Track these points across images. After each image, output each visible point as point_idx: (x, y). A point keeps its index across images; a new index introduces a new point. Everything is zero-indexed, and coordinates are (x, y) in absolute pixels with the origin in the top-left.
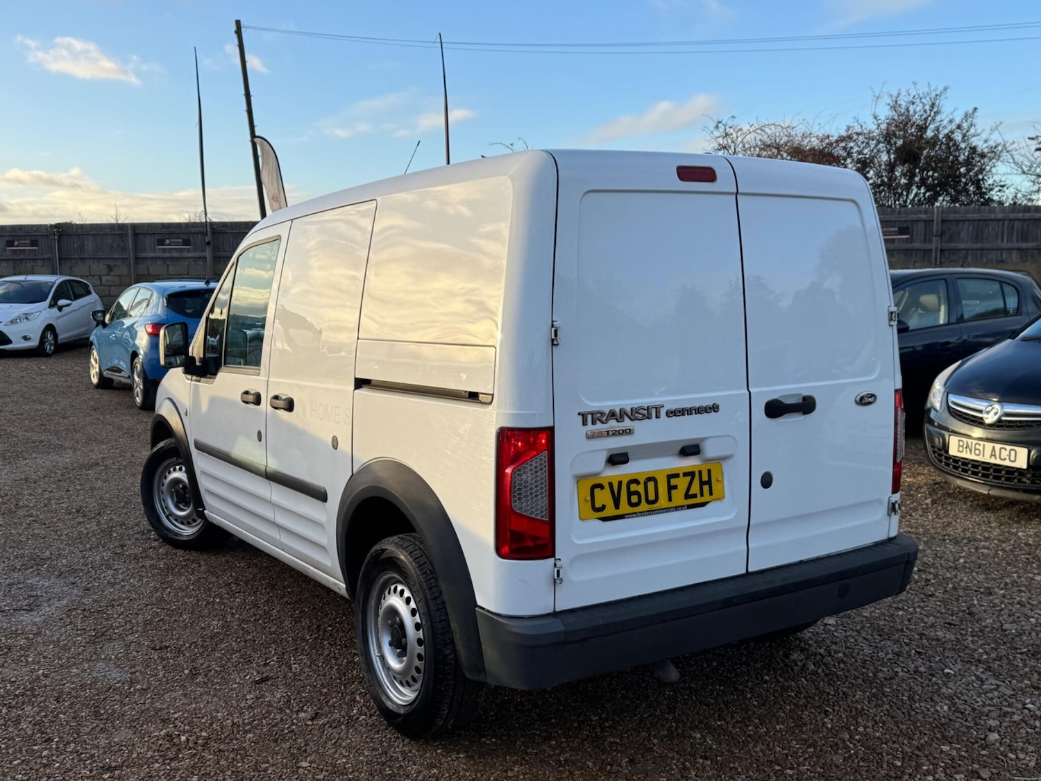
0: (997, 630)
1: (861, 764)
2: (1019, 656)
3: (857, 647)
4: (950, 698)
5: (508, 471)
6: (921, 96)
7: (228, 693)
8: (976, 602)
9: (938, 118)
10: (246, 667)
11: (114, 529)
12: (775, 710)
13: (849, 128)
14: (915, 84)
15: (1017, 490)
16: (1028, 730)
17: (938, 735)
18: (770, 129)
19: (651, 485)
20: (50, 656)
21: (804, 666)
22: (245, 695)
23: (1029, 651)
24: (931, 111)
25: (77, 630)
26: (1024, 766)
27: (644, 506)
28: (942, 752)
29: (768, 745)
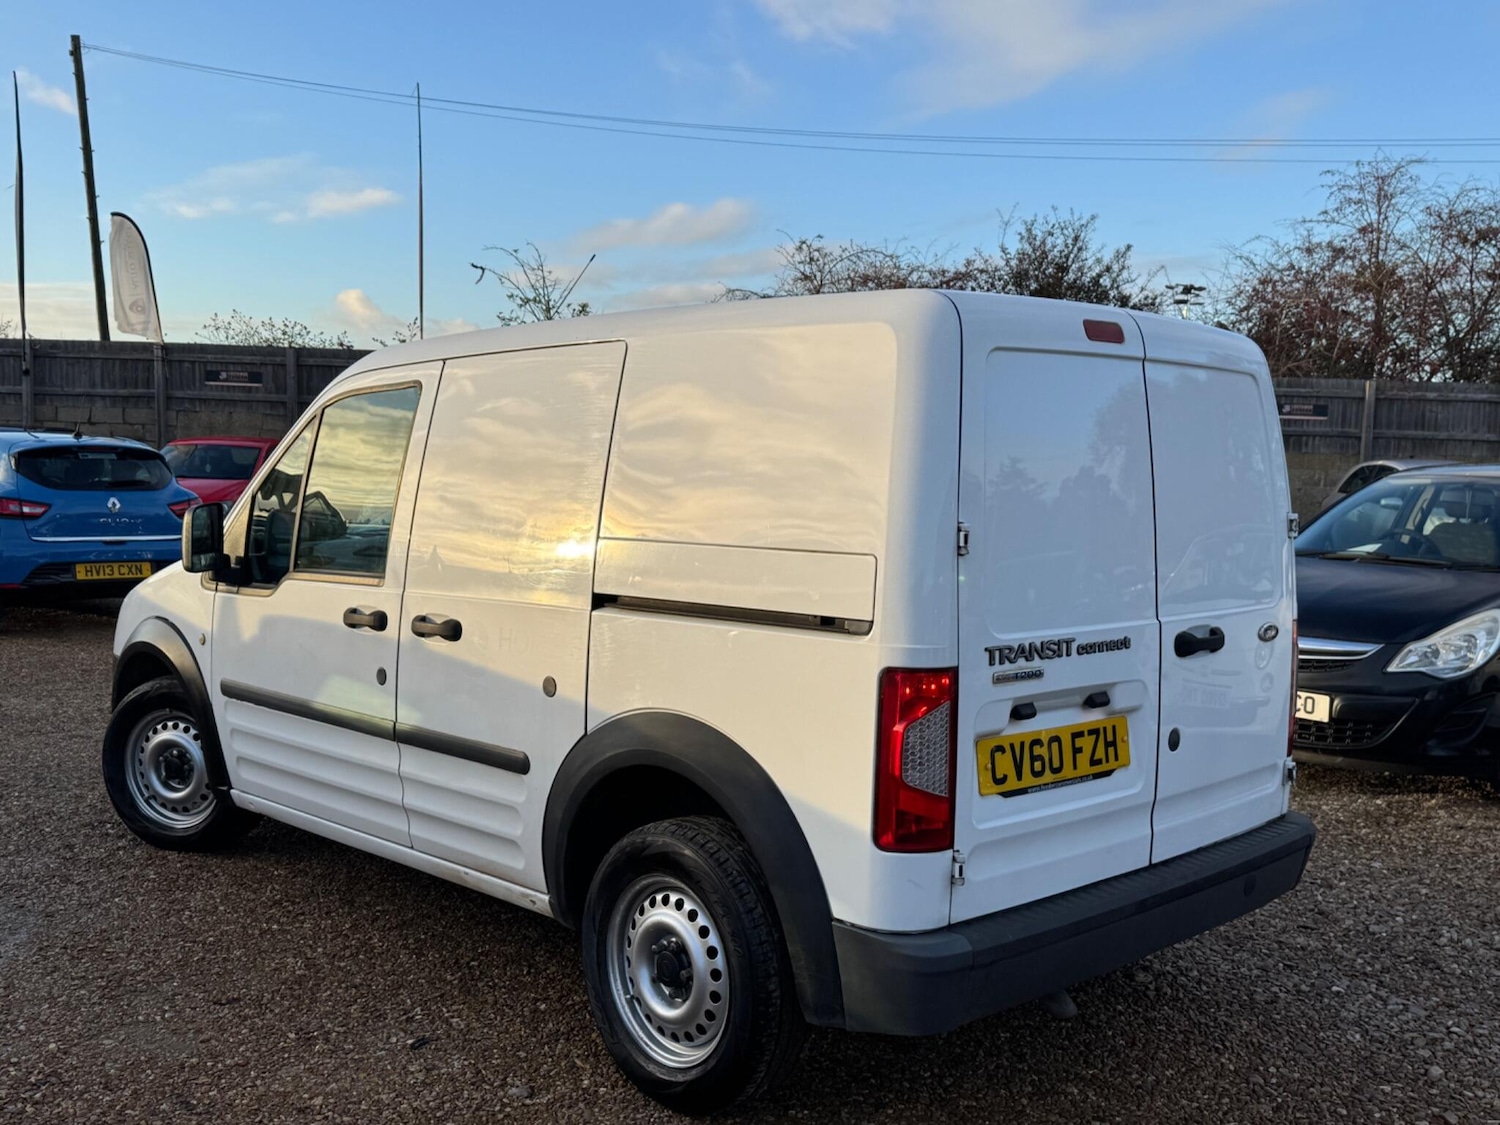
0: (1363, 933)
1: (1298, 1115)
2: (1408, 966)
3: (1210, 962)
4: (1357, 1023)
5: (899, 728)
6: (1063, 225)
7: (376, 1064)
8: (1320, 898)
9: (1084, 255)
10: (380, 1024)
11: (40, 820)
12: (1153, 1051)
13: (969, 263)
14: (1054, 209)
15: (1315, 750)
16: (1469, 1060)
17: (1368, 1072)
18: (869, 256)
19: (1055, 746)
20: (52, 1022)
21: (1157, 989)
22: (404, 1068)
23: (1416, 958)
25: (73, 979)
26: (1489, 1106)
27: (1048, 777)
28: (1385, 1094)
29: (1169, 1097)
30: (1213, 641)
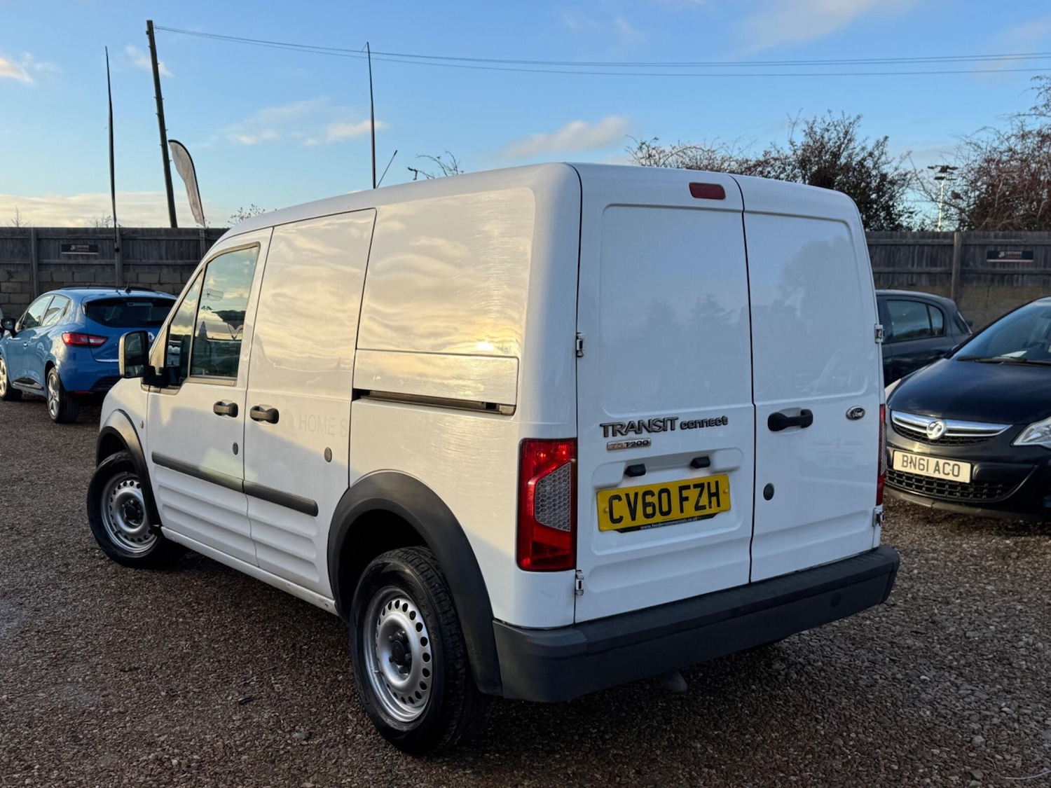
0: (961, 638)
1: (860, 769)
2: (986, 662)
3: (834, 656)
4: (931, 703)
5: (531, 483)
7: (212, 714)
8: (936, 611)
9: (851, 146)
10: (226, 687)
11: (54, 547)
12: (768, 719)
13: (766, 153)
14: (830, 112)
15: (960, 504)
16: (1009, 732)
17: (927, 739)
18: (692, 152)
19: (664, 496)
20: (11, 680)
21: (787, 675)
22: (230, 717)
23: (995, 657)
24: (845, 138)
25: (35, 653)
26: (1011, 767)
27: (658, 518)
28: (933, 755)
29: (768, 753)
30: (804, 419)
